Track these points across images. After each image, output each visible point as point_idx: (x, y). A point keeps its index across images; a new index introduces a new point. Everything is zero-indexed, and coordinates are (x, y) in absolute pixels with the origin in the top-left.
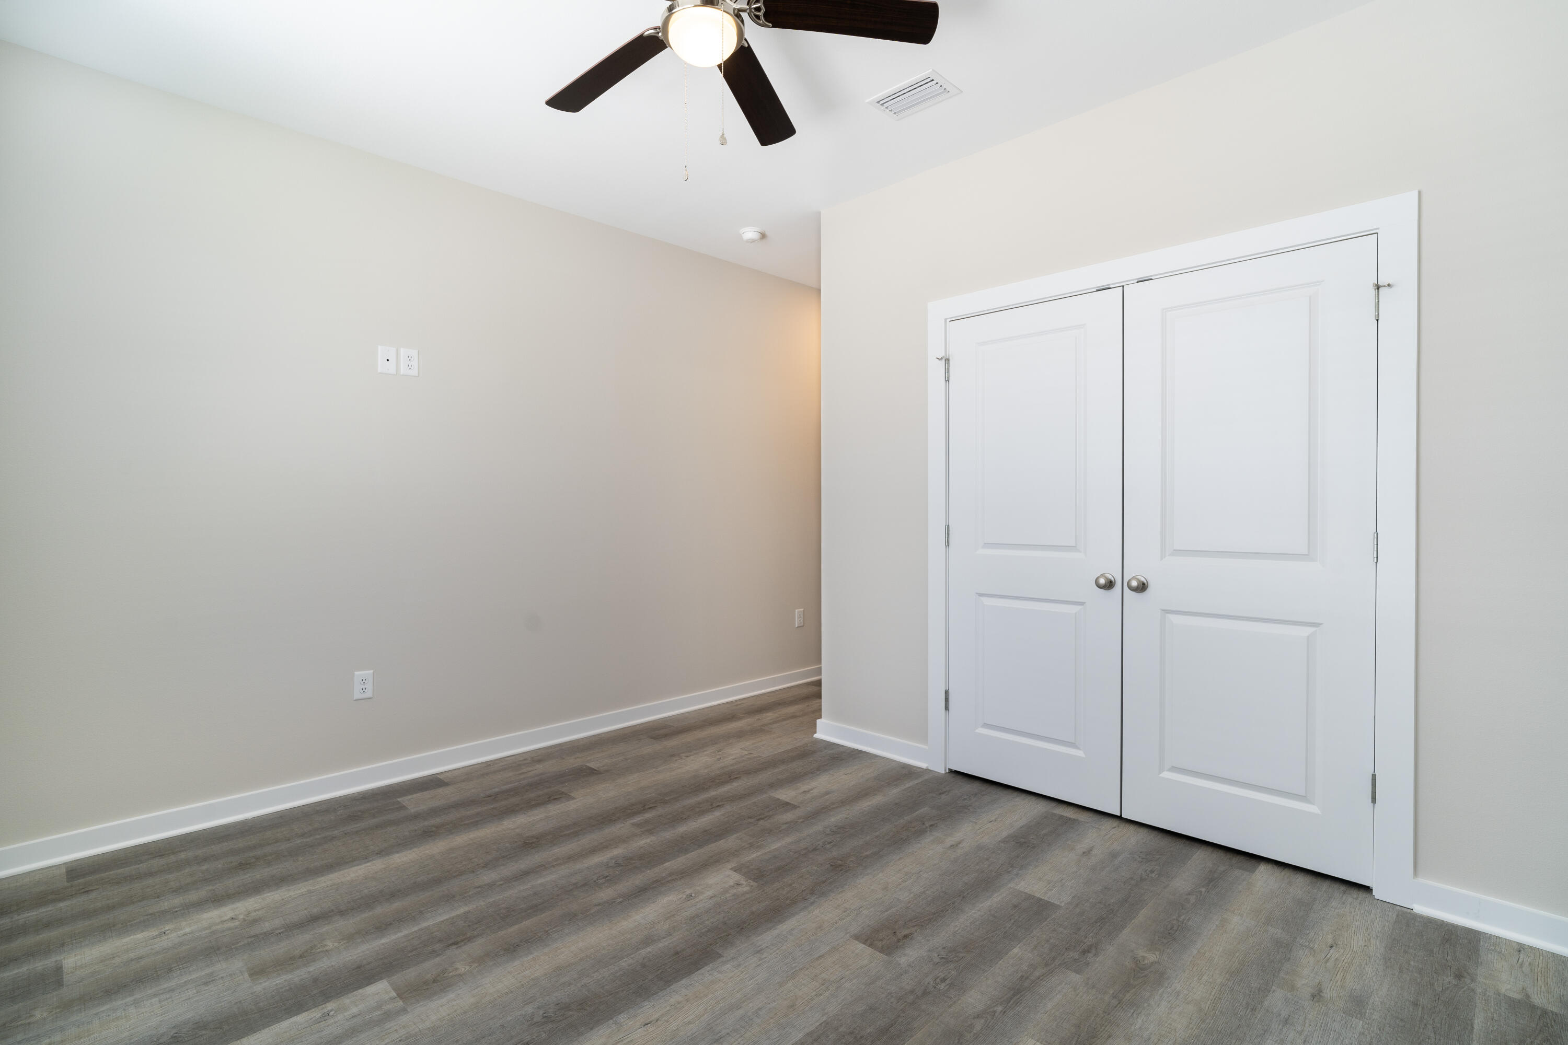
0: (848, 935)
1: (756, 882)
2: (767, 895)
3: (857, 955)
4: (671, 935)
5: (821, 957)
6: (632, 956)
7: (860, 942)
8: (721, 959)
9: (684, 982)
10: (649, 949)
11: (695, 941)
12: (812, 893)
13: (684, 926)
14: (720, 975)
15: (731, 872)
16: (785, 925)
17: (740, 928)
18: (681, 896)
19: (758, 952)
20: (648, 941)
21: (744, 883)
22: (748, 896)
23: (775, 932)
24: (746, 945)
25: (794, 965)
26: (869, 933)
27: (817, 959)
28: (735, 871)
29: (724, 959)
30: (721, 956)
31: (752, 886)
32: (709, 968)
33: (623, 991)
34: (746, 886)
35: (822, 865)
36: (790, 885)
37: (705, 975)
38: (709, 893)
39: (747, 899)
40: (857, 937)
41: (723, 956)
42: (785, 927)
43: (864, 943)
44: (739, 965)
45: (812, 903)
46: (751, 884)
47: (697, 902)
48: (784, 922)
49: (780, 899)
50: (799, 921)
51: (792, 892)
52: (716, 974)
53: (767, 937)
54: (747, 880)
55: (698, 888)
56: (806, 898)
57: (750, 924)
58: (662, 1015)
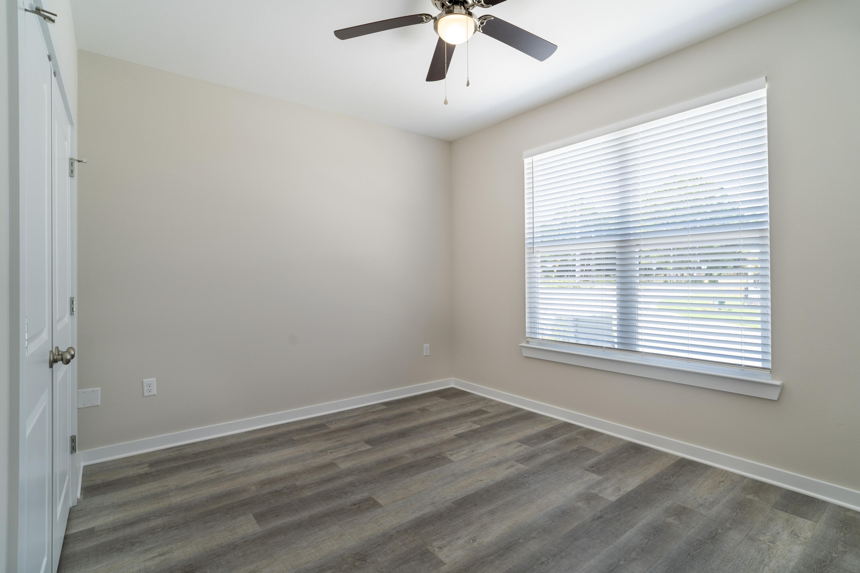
0: (384, 508)
1: (427, 549)
2: (422, 537)
3: (385, 498)
4: (480, 515)
5: (403, 499)
6: (498, 505)
7: (380, 504)
8: (452, 501)
9: (469, 493)
10: (490, 508)
11: (467, 511)
12: (391, 536)
13: (474, 520)
14: (453, 495)
15: (446, 560)
16: (416, 516)
17: (441, 516)
18: (480, 541)
19: (433, 503)
20: (492, 513)
21: (436, 549)
22: (435, 537)
23: (422, 512)
24: (439, 507)
25: (417, 496)
26: (372, 508)
27: (405, 498)
28: (442, 561)
29: (451, 501)
30: (453, 503)
31: (431, 546)
32: (458, 497)
33: (496, 491)
34: (435, 546)
35: (372, 562)
36: (404, 544)
37: (460, 495)
38: (461, 542)
39: (435, 535)
40: (380, 506)
41: (452, 502)
42: (416, 515)
43: (378, 503)
44: (444, 498)
45: (395, 528)
46: (431, 547)
47: (468, 535)
48: (416, 518)
49: (414, 533)
50: (407, 517)
51: (405, 539)
52: (455, 495)
53: (428, 510)
54: (434, 551)
55: (469, 547)
56: (397, 533)
57: (436, 518)
58: (476, 483)
